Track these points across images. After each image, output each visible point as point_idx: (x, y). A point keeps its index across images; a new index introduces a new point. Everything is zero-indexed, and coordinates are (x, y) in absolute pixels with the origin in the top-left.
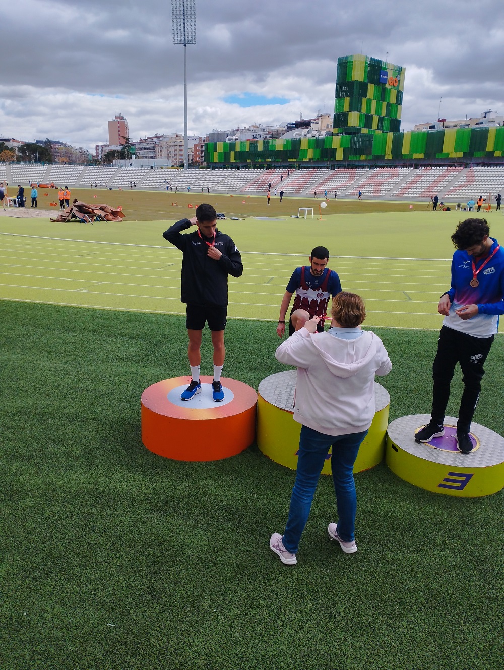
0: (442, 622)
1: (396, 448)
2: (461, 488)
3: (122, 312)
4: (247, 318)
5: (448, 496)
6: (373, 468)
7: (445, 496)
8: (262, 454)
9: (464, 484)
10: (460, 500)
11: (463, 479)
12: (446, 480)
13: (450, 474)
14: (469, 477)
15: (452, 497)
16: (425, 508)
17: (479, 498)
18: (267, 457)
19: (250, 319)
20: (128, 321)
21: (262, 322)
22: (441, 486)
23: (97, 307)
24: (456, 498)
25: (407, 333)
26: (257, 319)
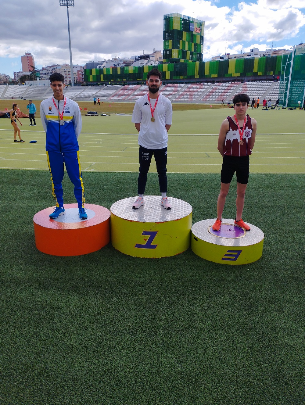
0: (222, 338)
1: (196, 239)
2: (235, 259)
3: (27, 170)
4: (109, 171)
5: (228, 265)
6: (183, 252)
7: (226, 265)
8: (114, 249)
9: (237, 256)
10: (234, 266)
11: (236, 254)
12: (226, 255)
13: (229, 251)
14: (239, 252)
15: (230, 266)
16: (214, 273)
17: (246, 265)
18: (118, 251)
19: (111, 171)
20: (31, 176)
21: (118, 173)
22: (223, 259)
23: (10, 168)
24: (232, 266)
25: (206, 176)
26: (115, 171)
